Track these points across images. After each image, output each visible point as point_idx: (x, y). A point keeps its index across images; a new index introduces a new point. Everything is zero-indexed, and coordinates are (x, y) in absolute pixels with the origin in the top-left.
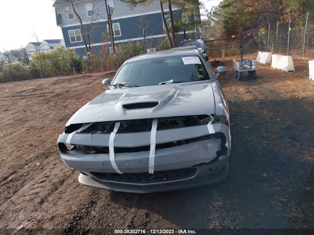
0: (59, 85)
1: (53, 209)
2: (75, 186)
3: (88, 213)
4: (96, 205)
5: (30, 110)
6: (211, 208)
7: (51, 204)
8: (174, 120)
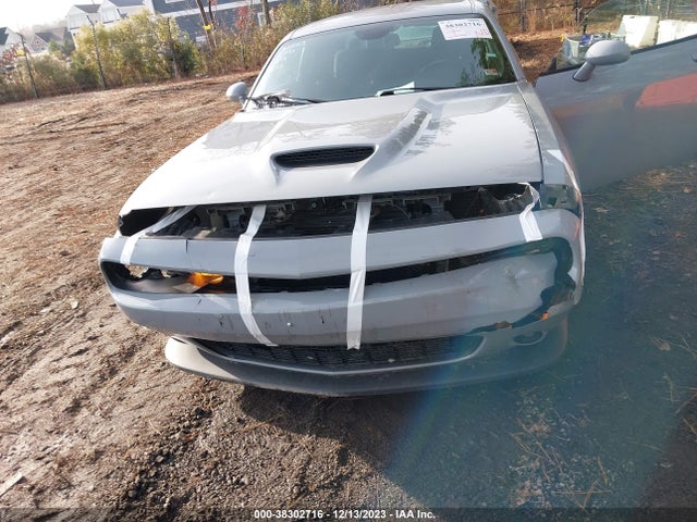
0: (140, 106)
1: (102, 428)
2: (158, 366)
3: (187, 444)
4: (210, 422)
5: (68, 165)
6: (518, 439)
7: (98, 413)
8: (418, 198)
